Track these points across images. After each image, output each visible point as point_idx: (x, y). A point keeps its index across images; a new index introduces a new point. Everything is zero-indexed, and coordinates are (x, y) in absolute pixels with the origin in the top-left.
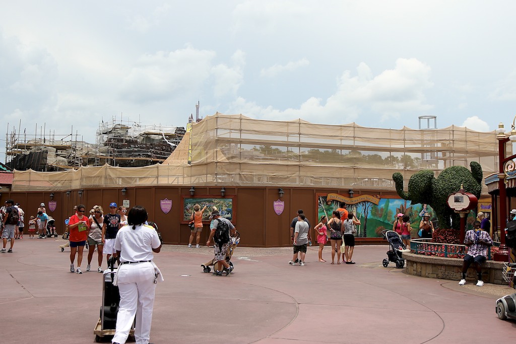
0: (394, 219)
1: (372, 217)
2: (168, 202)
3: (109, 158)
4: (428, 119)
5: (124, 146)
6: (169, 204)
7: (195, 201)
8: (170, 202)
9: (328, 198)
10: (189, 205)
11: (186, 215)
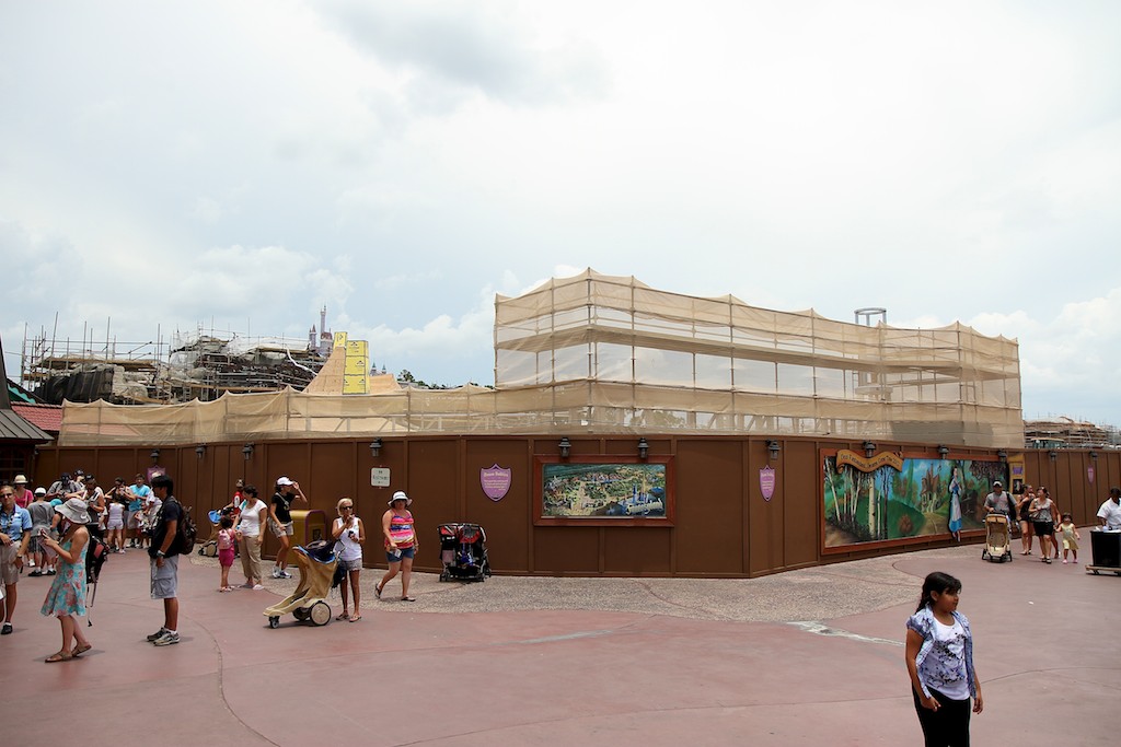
0: (919, 499)
1: (893, 497)
2: (501, 474)
3: (208, 387)
4: (868, 315)
5: (230, 368)
6: (503, 478)
7: (571, 471)
8: (505, 474)
9: (839, 460)
10: (556, 481)
11: (549, 505)
